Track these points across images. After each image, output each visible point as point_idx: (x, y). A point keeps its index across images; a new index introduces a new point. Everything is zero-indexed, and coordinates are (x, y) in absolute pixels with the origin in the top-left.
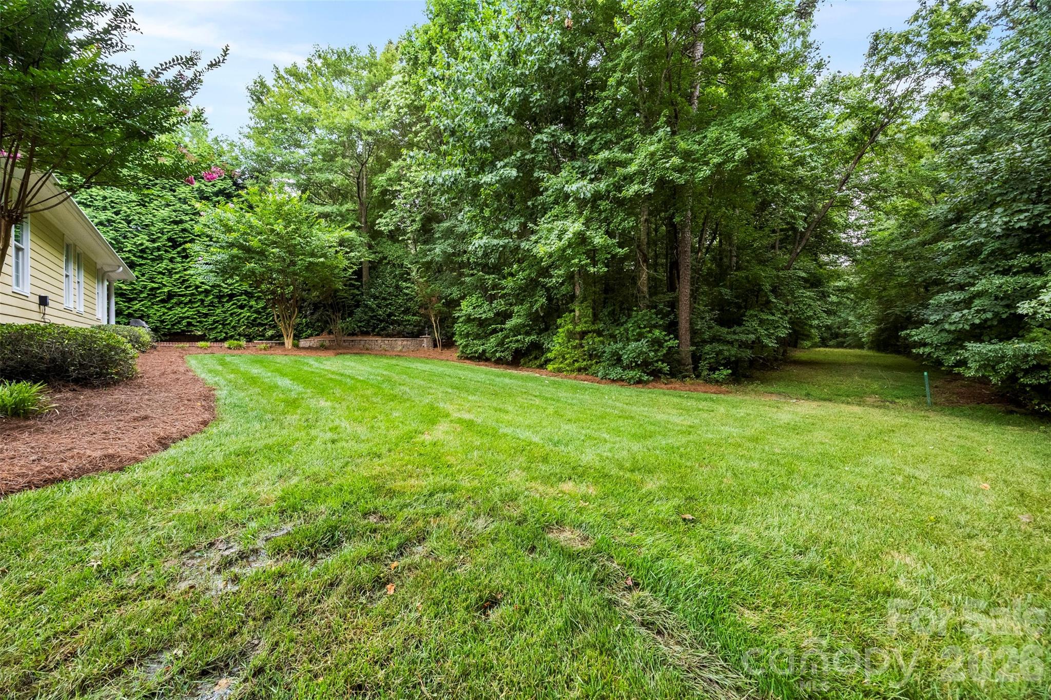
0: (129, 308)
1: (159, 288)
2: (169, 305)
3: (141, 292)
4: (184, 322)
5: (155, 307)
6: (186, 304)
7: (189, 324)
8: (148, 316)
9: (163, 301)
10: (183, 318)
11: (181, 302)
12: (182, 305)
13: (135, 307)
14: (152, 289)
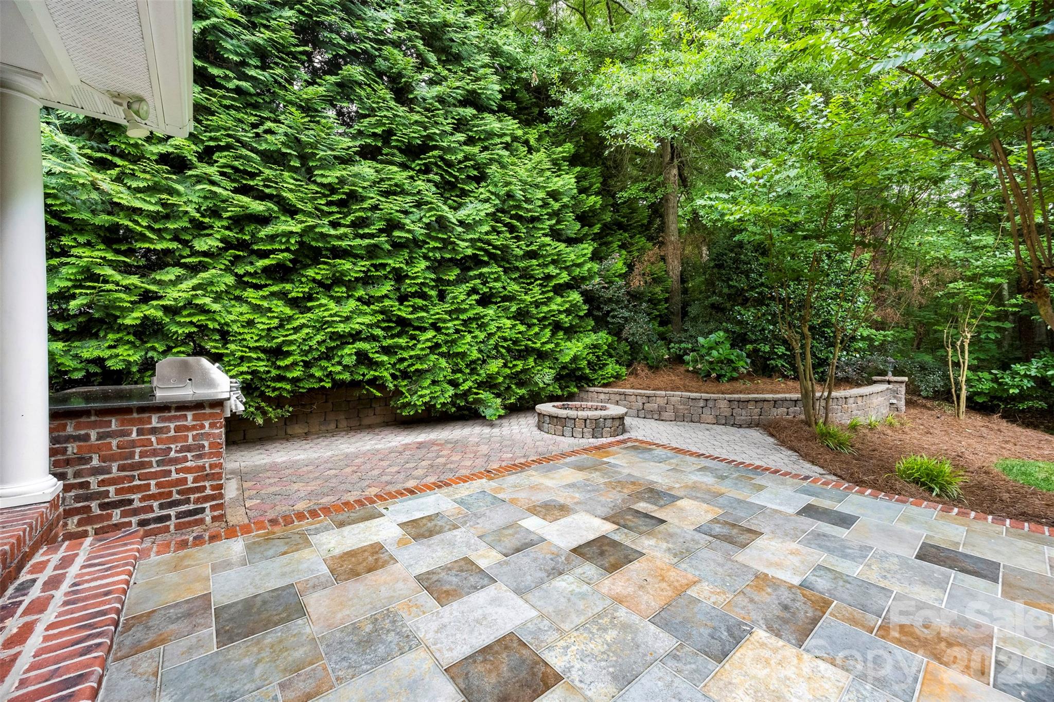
0: (147, 297)
1: (263, 220)
2: (296, 290)
3: (199, 228)
4: (348, 353)
5: (250, 294)
6: (350, 286)
7: (363, 358)
8: (225, 335)
9: (279, 273)
10: (344, 339)
11: (338, 280)
12: (340, 291)
13: (174, 296)
14: (241, 220)
